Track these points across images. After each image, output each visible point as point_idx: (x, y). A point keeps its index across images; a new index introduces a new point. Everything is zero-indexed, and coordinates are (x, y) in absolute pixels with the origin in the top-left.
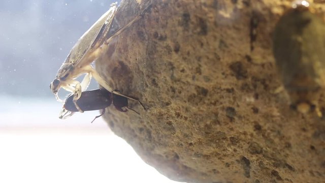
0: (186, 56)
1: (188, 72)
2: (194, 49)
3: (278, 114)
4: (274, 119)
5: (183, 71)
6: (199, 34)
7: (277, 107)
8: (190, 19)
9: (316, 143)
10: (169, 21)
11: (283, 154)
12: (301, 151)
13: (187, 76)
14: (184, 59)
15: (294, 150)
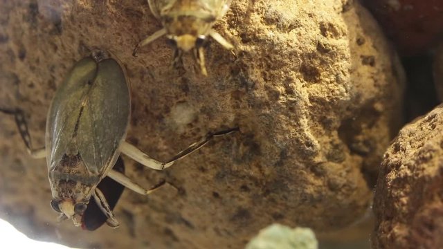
0: (35, 65)
1: (38, 87)
2: (44, 53)
3: (165, 147)
4: (160, 154)
5: (31, 86)
6: (51, 33)
7: (163, 138)
8: (38, 12)
9: (220, 187)
10: (12, 15)
11: (176, 204)
12: (199, 200)
13: (37, 93)
14: (32, 69)
15: (190, 198)
